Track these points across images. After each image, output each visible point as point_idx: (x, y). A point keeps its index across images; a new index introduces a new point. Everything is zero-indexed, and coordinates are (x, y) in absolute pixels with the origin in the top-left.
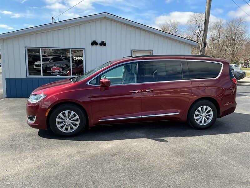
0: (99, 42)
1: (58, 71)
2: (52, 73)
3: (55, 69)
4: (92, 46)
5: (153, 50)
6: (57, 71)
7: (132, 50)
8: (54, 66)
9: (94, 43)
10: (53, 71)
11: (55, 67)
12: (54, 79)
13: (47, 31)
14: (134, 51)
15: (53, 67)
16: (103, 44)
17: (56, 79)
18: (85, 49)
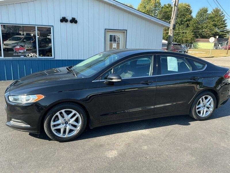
0: (69, 18)
1: (22, 51)
2: (14, 54)
3: (19, 49)
4: (61, 23)
5: (127, 30)
6: (20, 51)
7: (105, 29)
8: (17, 45)
9: (64, 20)
10: (16, 51)
11: (18, 47)
12: (17, 60)
13: (7, 4)
14: (108, 30)
15: (15, 46)
16: (74, 21)
17: (20, 60)
18: (53, 26)
